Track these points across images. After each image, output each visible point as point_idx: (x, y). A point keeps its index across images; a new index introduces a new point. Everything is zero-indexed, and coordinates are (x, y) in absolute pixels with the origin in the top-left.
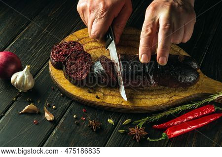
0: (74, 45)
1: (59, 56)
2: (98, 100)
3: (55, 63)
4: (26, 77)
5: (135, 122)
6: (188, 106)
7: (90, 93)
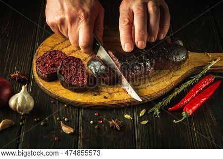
0: (55, 54)
1: (46, 68)
2: (107, 100)
3: (46, 76)
4: (26, 98)
5: (150, 111)
6: (189, 83)
7: (96, 95)
